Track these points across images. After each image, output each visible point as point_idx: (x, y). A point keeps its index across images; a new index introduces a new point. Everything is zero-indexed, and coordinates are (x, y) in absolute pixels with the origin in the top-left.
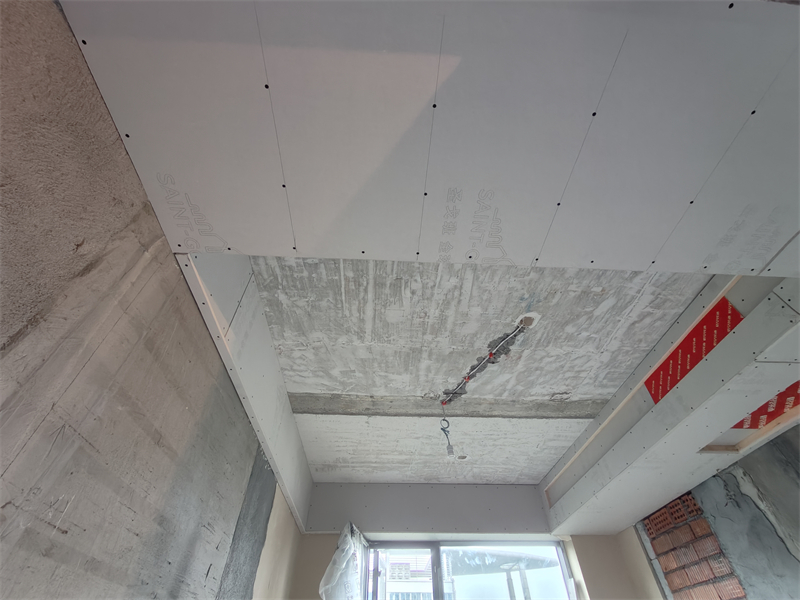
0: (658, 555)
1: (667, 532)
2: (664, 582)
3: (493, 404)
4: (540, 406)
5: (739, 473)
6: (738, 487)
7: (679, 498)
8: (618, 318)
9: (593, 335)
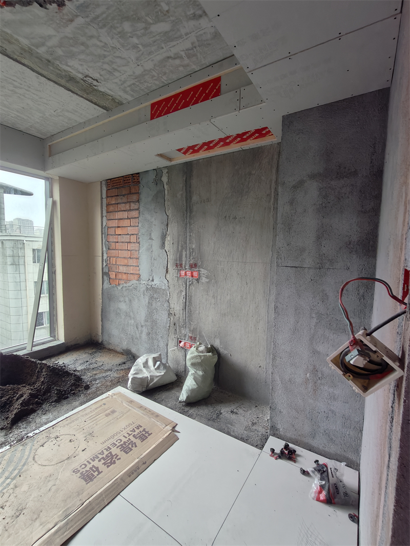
0: (107, 197)
1: (117, 188)
2: (105, 208)
3: (25, 51)
4: (71, 79)
5: (165, 171)
6: (161, 177)
7: (132, 175)
8: (163, 45)
9: (140, 46)
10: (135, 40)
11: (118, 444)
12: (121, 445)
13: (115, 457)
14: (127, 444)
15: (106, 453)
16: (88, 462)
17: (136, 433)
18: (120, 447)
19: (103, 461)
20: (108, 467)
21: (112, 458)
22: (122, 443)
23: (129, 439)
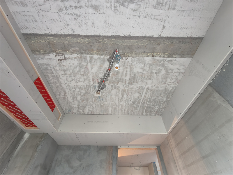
8: (72, 95)
9: (75, 90)
10: (77, 90)
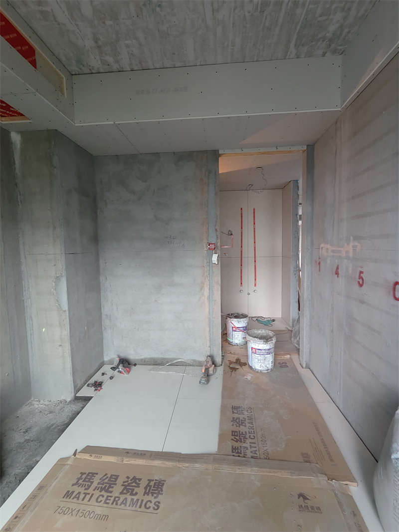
11: (106, 494)
12: (107, 491)
13: (126, 484)
14: (103, 486)
15: (122, 497)
16: (140, 507)
17: (82, 490)
18: (110, 489)
19: (136, 490)
20: (140, 480)
21: (129, 485)
22: (103, 493)
23: (94, 490)
